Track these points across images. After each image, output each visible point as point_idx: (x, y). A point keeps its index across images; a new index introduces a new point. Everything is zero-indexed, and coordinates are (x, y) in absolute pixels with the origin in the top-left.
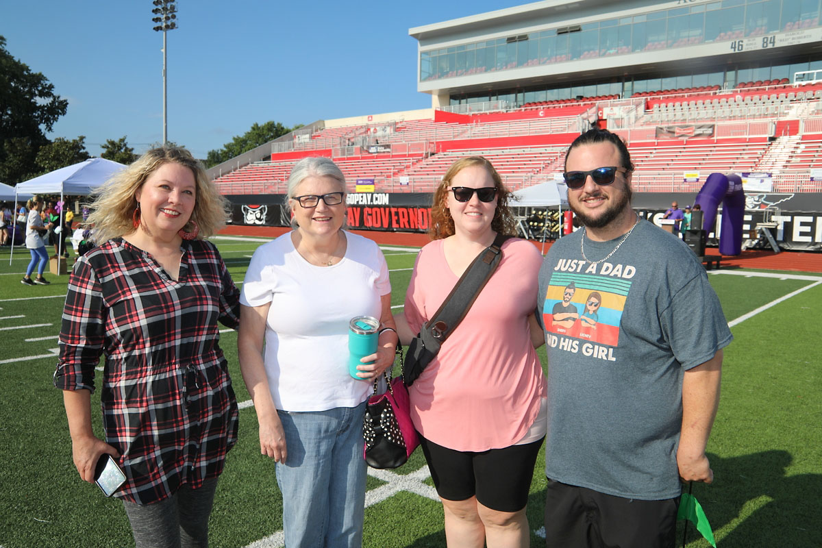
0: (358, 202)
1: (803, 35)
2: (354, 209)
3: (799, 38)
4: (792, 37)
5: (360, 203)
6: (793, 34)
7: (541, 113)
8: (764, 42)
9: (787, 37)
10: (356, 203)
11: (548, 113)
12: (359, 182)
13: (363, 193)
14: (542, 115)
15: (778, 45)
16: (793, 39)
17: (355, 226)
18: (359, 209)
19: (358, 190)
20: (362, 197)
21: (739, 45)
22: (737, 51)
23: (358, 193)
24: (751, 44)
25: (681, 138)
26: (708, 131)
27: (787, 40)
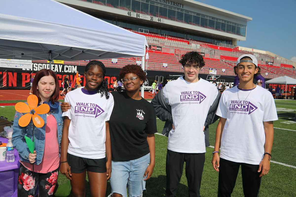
1: (146, 17)
4: (144, 16)
8: (137, 16)
15: (140, 18)
20: (54, 67)
21: (130, 14)
22: (129, 16)
24: (133, 15)
25: (153, 50)
26: (160, 49)
27: (142, 17)
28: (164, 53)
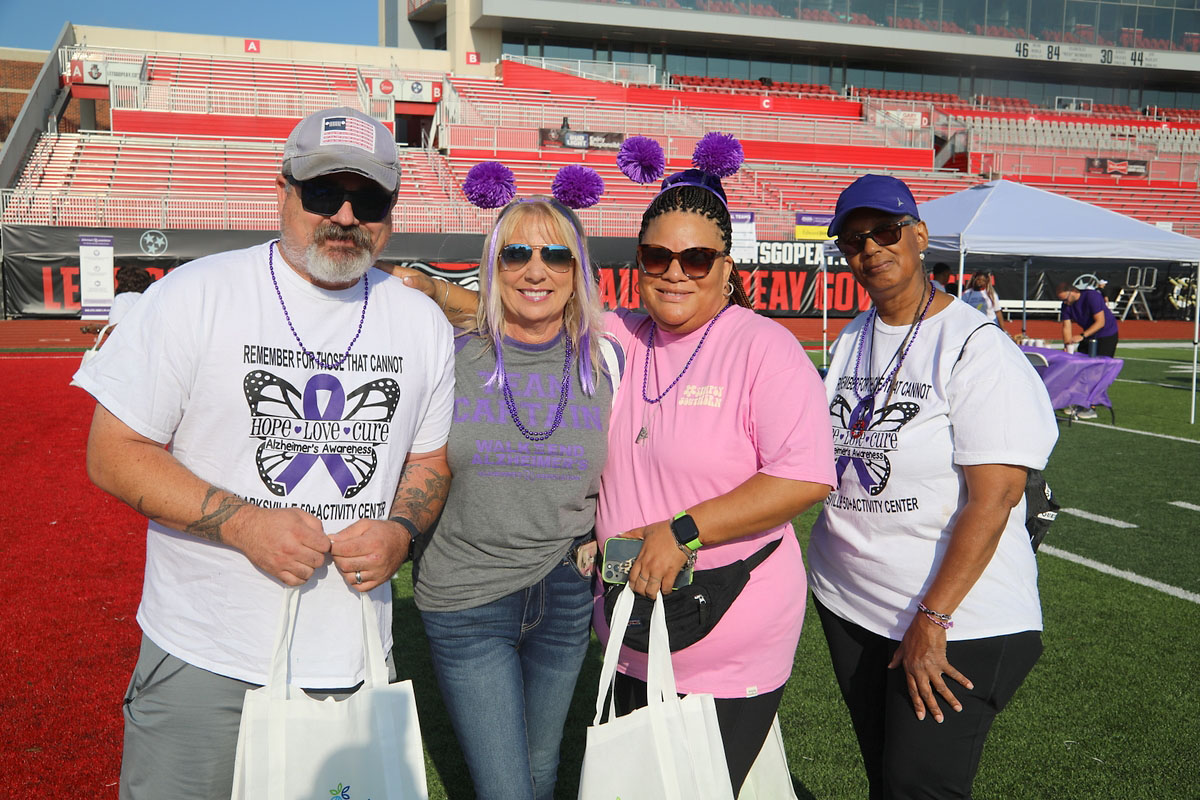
0: (802, 260)
1: (1083, 53)
2: (793, 275)
3: (1081, 55)
4: (1075, 52)
5: (808, 262)
6: (1076, 49)
7: (766, 103)
8: (1049, 52)
9: (1071, 52)
10: (796, 262)
11: (779, 106)
12: (804, 219)
13: (815, 242)
14: (767, 107)
15: (1063, 59)
16: (1076, 55)
17: (791, 310)
18: (803, 276)
19: (799, 236)
20: (813, 250)
21: (1024, 49)
22: (1022, 57)
23: (804, 242)
24: (1037, 51)
25: (1113, 176)
26: (1141, 169)
27: (1070, 54)
28: (1154, 183)
